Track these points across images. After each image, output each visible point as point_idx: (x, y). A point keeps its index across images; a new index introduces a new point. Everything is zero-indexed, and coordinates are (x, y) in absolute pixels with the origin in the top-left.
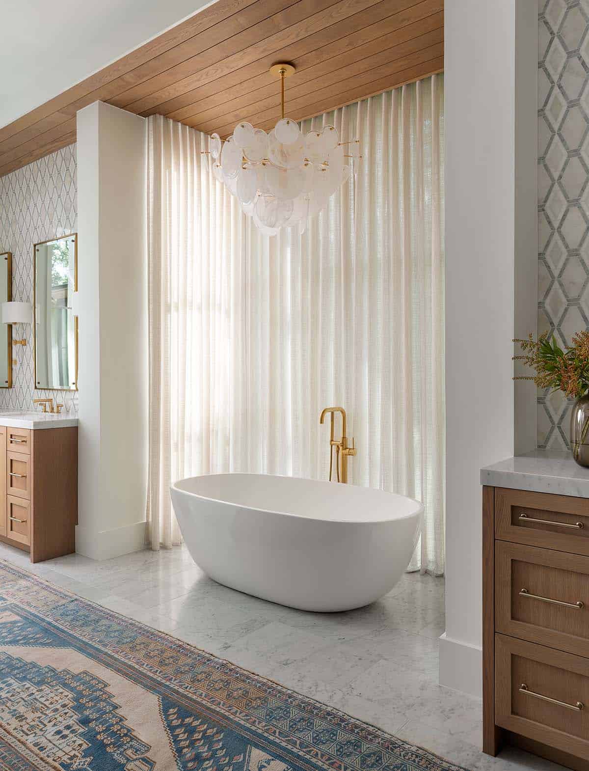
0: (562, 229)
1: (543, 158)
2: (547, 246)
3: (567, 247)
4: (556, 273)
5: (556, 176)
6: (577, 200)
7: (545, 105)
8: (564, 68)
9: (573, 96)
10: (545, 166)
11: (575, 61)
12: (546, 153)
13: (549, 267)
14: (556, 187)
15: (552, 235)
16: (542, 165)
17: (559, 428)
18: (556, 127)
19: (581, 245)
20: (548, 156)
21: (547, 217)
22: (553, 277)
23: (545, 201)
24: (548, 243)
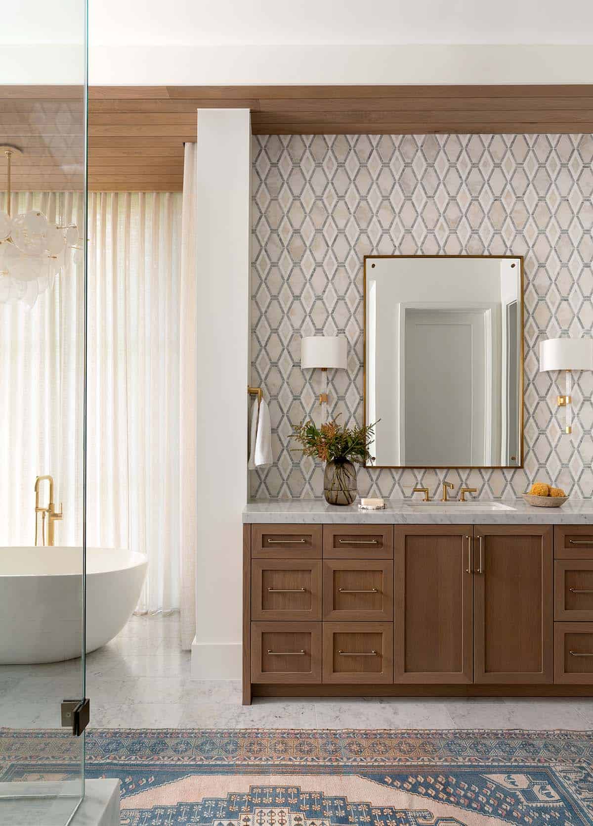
0: (267, 348)
1: (255, 296)
2: (257, 357)
3: (270, 360)
4: (263, 377)
5: (263, 310)
6: (277, 329)
7: (256, 260)
8: (269, 239)
9: (274, 260)
10: (256, 302)
11: (275, 235)
12: (257, 293)
13: (258, 372)
14: (263, 318)
15: (261, 350)
16: (254, 301)
17: (265, 483)
18: (263, 277)
19: (279, 360)
20: (258, 296)
21: (258, 338)
22: (261, 379)
23: (256, 326)
24: (258, 355)
